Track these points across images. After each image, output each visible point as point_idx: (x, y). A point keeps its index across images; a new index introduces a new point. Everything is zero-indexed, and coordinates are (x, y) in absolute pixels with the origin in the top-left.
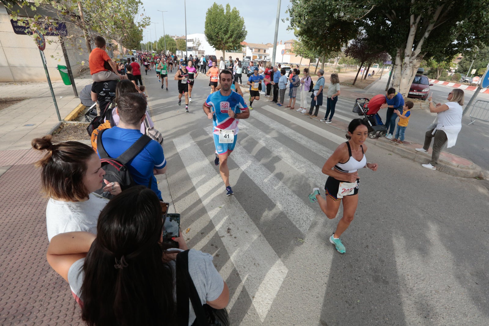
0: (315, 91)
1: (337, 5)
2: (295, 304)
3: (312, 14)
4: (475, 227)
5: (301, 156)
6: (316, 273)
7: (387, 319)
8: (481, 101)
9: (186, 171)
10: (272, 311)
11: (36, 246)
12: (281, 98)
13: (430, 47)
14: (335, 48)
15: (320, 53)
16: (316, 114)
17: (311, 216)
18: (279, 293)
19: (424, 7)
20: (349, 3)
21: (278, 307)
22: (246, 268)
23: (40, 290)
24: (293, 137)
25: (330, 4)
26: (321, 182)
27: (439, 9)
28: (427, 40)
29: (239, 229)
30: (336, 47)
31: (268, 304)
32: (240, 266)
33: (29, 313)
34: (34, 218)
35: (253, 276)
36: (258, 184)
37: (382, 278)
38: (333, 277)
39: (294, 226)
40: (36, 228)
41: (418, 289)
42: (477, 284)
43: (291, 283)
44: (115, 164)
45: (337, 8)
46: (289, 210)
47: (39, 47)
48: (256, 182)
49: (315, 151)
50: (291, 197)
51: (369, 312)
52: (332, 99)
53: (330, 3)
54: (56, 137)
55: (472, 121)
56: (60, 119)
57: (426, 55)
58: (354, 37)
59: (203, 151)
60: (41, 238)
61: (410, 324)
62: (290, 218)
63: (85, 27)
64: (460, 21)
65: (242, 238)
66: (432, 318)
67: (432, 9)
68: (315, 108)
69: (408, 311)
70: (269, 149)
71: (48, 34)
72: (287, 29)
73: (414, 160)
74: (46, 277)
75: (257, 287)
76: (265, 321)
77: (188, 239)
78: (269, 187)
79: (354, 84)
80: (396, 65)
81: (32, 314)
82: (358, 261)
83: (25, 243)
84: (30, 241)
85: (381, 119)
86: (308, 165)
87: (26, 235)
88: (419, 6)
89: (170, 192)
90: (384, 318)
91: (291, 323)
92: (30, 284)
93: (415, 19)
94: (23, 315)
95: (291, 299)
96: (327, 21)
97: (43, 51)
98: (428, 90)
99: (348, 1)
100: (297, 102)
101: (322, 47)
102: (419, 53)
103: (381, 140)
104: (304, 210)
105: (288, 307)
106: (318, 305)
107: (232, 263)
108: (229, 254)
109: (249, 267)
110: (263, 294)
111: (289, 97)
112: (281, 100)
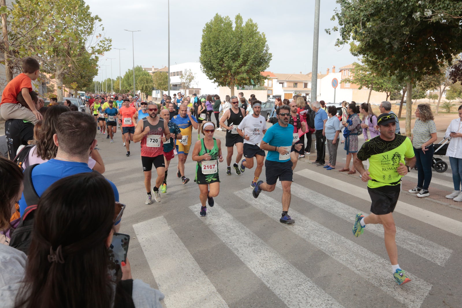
3: (376, 18)
5: (365, 250)
9: (152, 274)
12: (330, 156)
14: (428, 69)
15: (401, 79)
30: (431, 68)
36: (281, 295)
45: (420, 5)
48: (277, 292)
52: (424, 149)
59: (185, 243)
78: (302, 301)
86: (380, 265)
96: (403, 26)
101: (403, 69)
111: (346, 151)
112: (331, 159)
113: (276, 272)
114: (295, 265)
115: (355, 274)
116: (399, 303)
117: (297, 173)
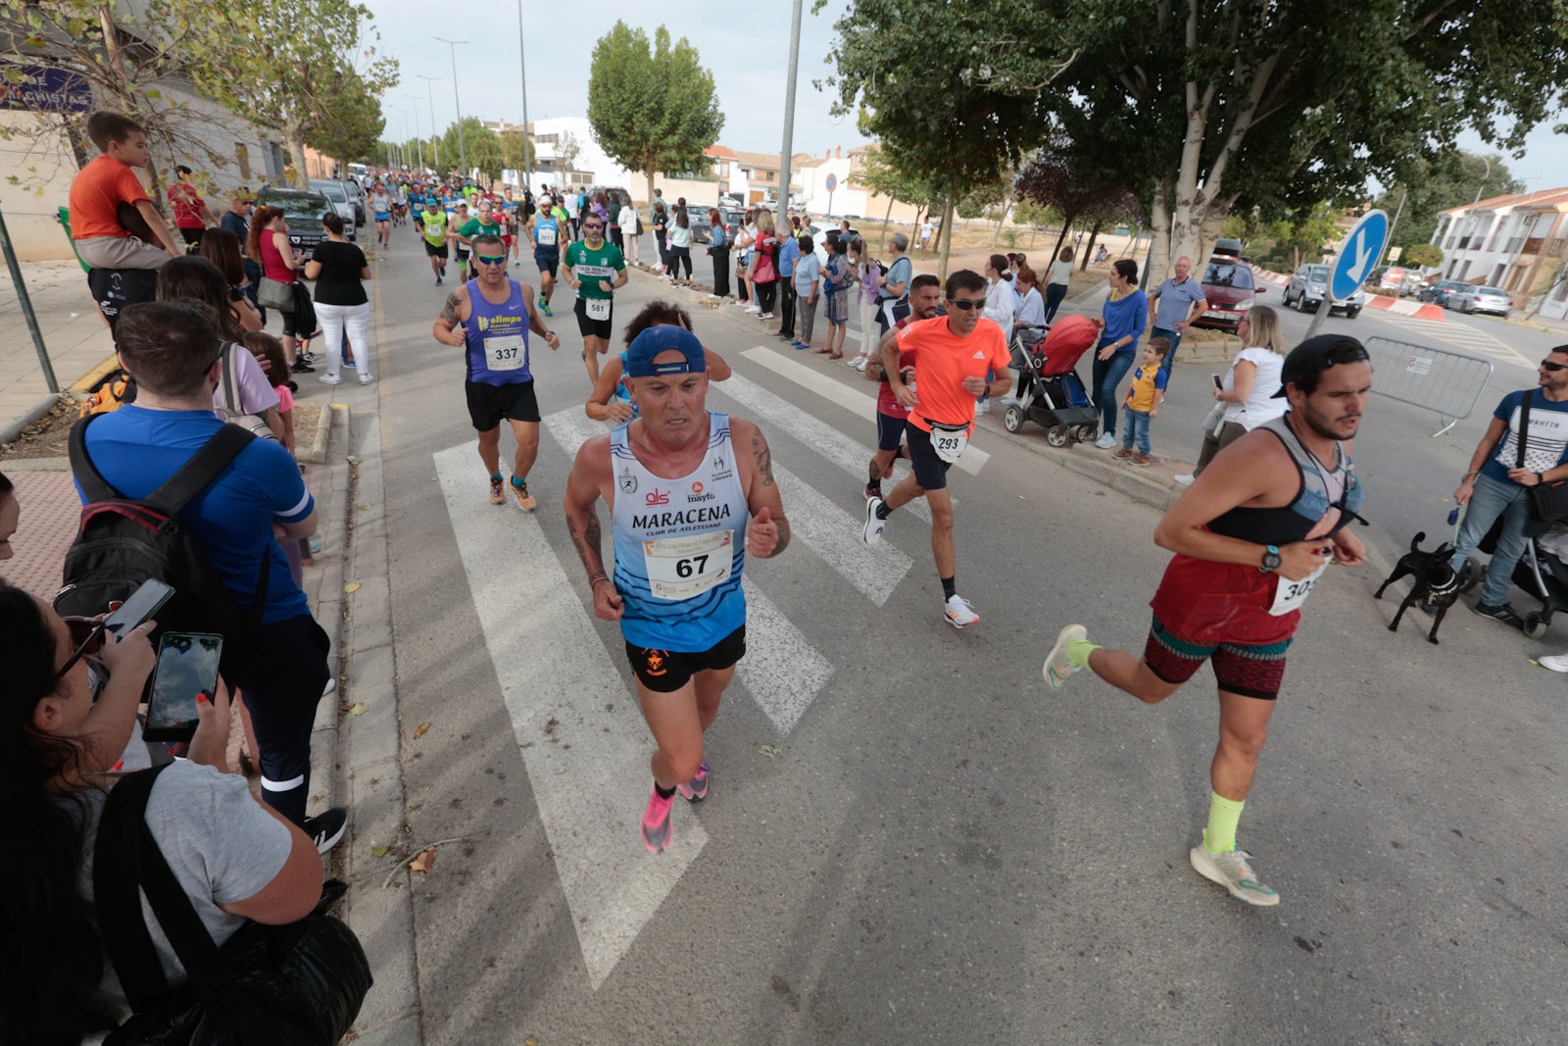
0: (885, 303)
1: (974, 43)
2: (706, 933)
3: (902, 67)
4: (1287, 697)
5: (828, 501)
6: (792, 844)
9: (457, 550)
10: (632, 959)
12: (803, 323)
13: (1245, 178)
14: (981, 173)
15: (937, 186)
17: (815, 678)
18: (665, 906)
20: (1010, 38)
21: (653, 945)
22: (580, 837)
24: (818, 444)
25: (950, 41)
27: (1266, 68)
28: (1234, 157)
29: (586, 721)
30: (986, 172)
31: (625, 937)
32: (562, 830)
37: (985, 850)
38: (839, 855)
39: (756, 710)
41: (1081, 878)
43: (708, 875)
45: (974, 55)
46: (753, 663)
51: (923, 947)
53: (951, 36)
54: (28, 446)
56: (54, 386)
57: (1237, 201)
58: (1032, 142)
61: (1032, 974)
62: (751, 685)
63: (124, 86)
64: (1314, 107)
65: (587, 748)
66: (1098, 955)
67: (1247, 67)
69: (1037, 938)
72: (832, 113)
75: (602, 890)
76: (601, 989)
77: (418, 756)
80: (1155, 230)
82: (924, 804)
85: (1083, 389)
86: (844, 528)
88: (1207, 58)
89: (391, 615)
90: (962, 962)
91: (683, 988)
93: (1200, 95)
95: (699, 920)
96: (945, 90)
99: (1005, 34)
101: (943, 169)
102: (1217, 197)
103: (1080, 452)
104: (799, 662)
105: (682, 945)
106: (774, 935)
107: (540, 823)
108: (537, 797)
109: (588, 833)
110: (615, 910)
111: (827, 320)
112: (803, 330)
115: (803, 545)
116: (859, 593)
117: (745, 354)
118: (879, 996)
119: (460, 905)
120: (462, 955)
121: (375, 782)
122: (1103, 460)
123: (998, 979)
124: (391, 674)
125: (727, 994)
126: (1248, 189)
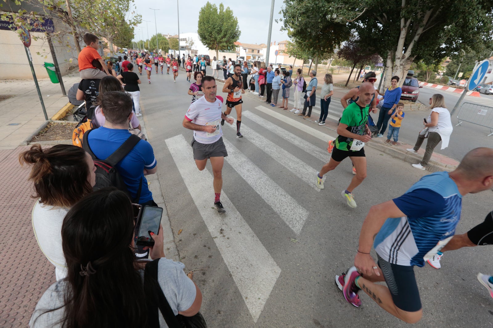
0: (308, 92)
1: (330, 7)
2: (288, 303)
3: (305, 15)
4: (462, 225)
5: (294, 157)
6: (309, 273)
7: (379, 317)
8: (467, 103)
9: (179, 172)
10: (265, 312)
11: (21, 250)
12: (274, 98)
13: (420, 50)
14: (328, 49)
15: (313, 54)
16: (309, 115)
17: (304, 216)
18: (272, 294)
19: (414, 11)
20: (342, 5)
21: (271, 307)
22: (239, 269)
23: (25, 296)
24: (286, 137)
25: (323, 6)
26: (314, 182)
27: (428, 13)
28: (416, 43)
29: (232, 229)
30: (329, 49)
31: (261, 304)
32: (233, 267)
33: (13, 320)
34: (18, 220)
35: (246, 277)
36: (252, 184)
38: (326, 277)
39: (287, 226)
40: (21, 231)
42: (463, 280)
43: (284, 283)
44: (103, 166)
45: (330, 10)
47: (24, 44)
48: (249, 182)
49: (308, 151)
50: (284, 197)
52: (325, 100)
53: (323, 4)
54: (42, 137)
55: (459, 123)
56: (47, 119)
57: (416, 58)
58: (346, 38)
60: (26, 241)
62: (283, 218)
63: (73, 23)
64: (448, 25)
65: (235, 239)
67: (422, 13)
68: (308, 108)
70: (262, 149)
71: (33, 30)
72: (281, 30)
73: (405, 160)
74: (31, 281)
75: (250, 288)
76: (258, 322)
77: (180, 240)
78: (263, 187)
79: (346, 85)
80: (388, 67)
81: (15, 321)
82: (349, 259)
83: (8, 246)
84: (15, 244)
85: (372, 120)
86: (301, 165)
87: (10, 238)
88: (409, 10)
89: (162, 193)
90: (375, 315)
92: (14, 289)
93: (405, 23)
94: (6, 322)
95: (284, 299)
96: (320, 22)
97: (28, 47)
98: (418, 92)
100: (289, 102)
101: (315, 48)
102: (409, 56)
103: (373, 141)
104: (297, 210)
105: (281, 307)
106: (310, 304)
107: (225, 264)
108: (222, 255)
109: (242, 268)
110: (256, 294)
112: (274, 100)
113: (248, 170)
114: (258, 166)
115: (289, 171)
116: (311, 187)
117: (255, 108)
118: (350, 327)
119: (205, 292)
120: (209, 309)
121: (168, 249)
122: (381, 143)
123: (389, 322)
124: (166, 213)
125: (300, 325)
126: (421, 53)
